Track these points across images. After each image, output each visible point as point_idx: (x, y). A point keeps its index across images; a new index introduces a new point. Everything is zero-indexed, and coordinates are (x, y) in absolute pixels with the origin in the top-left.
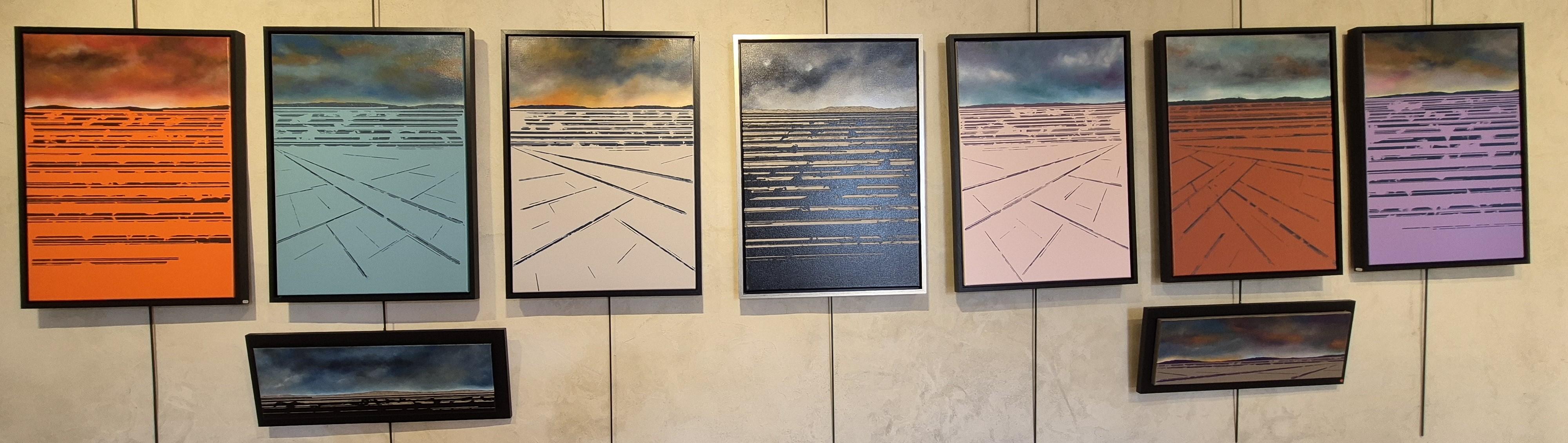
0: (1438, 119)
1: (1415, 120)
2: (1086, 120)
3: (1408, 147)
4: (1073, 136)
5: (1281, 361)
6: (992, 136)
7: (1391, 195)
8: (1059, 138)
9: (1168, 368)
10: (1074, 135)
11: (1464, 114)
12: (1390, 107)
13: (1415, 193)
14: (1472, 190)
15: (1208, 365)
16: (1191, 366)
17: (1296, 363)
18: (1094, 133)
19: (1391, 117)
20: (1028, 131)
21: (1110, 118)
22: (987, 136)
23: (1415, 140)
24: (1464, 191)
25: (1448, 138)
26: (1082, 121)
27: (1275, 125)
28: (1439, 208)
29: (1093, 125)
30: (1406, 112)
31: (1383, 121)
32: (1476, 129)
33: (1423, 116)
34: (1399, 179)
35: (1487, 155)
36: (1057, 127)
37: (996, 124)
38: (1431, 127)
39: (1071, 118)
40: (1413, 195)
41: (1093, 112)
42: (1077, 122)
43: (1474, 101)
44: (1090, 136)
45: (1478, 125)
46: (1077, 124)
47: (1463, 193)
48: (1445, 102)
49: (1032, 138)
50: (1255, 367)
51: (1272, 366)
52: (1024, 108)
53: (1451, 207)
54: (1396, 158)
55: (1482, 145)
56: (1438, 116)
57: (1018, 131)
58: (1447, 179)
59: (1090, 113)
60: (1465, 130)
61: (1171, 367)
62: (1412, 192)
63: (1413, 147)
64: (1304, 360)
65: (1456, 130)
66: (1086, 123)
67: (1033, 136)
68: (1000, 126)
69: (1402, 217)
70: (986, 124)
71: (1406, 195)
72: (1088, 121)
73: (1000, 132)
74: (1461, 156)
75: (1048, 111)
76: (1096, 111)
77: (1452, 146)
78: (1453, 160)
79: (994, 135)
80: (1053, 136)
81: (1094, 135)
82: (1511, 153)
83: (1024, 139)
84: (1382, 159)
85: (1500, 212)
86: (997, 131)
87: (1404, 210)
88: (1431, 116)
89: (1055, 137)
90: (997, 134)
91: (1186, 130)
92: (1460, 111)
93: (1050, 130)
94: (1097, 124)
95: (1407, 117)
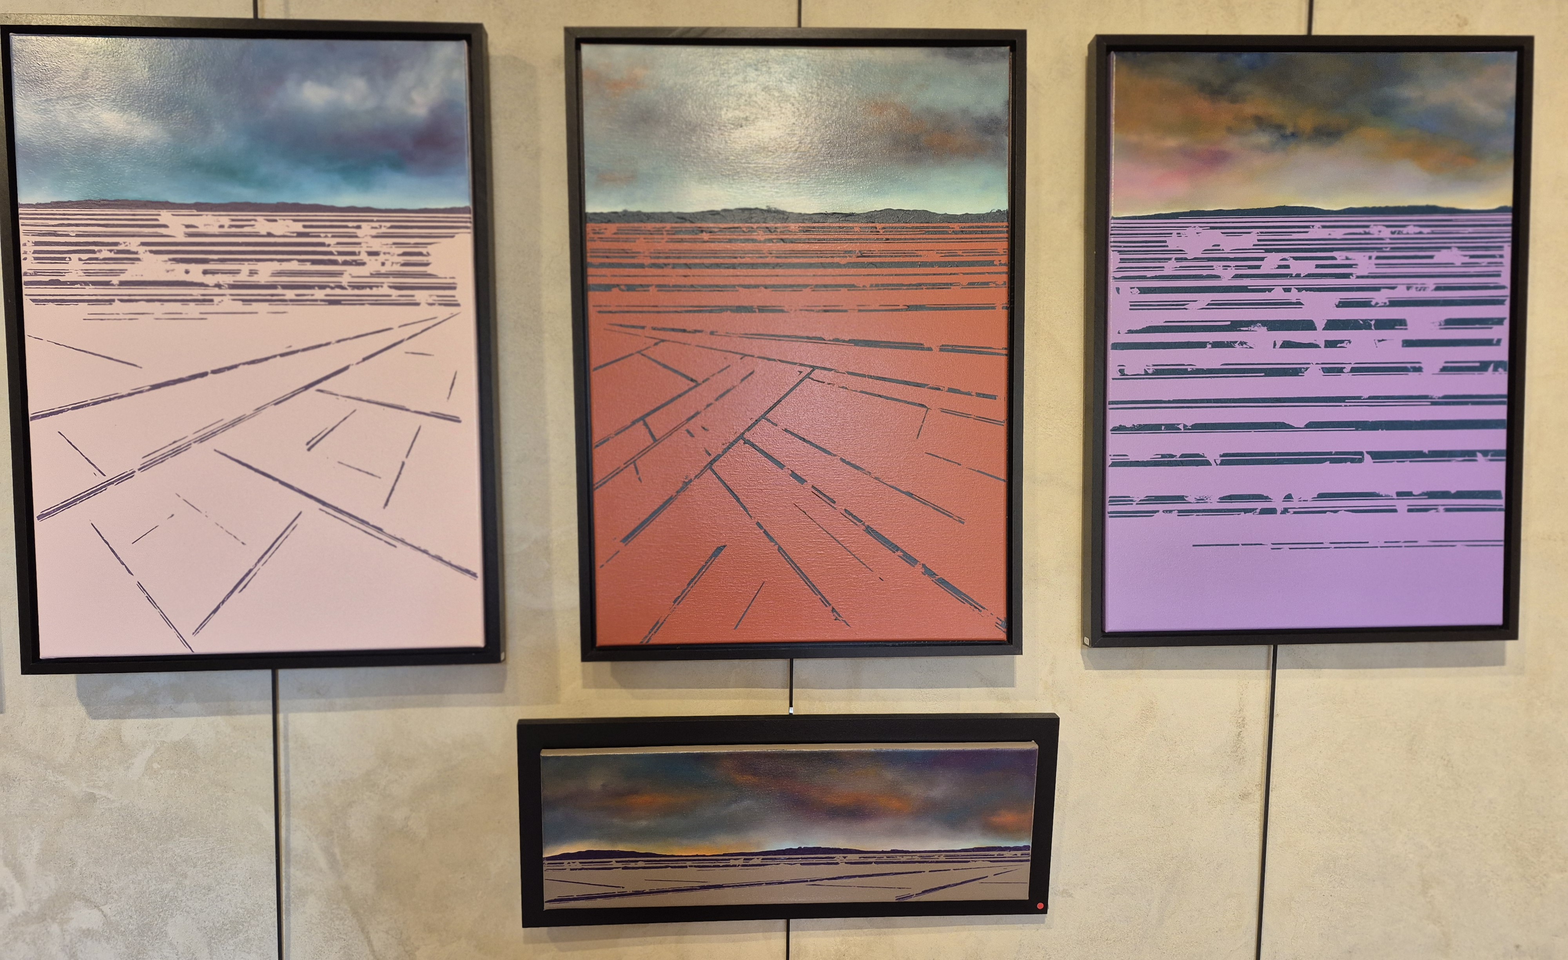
0: (1298, 276)
1: (1237, 276)
2: (363, 249)
3: (1217, 345)
4: (328, 291)
5: (865, 857)
6: (107, 284)
7: (1166, 461)
8: (290, 294)
9: (571, 870)
10: (332, 288)
11: (1364, 263)
12: (1173, 243)
13: (1230, 460)
14: (1378, 456)
15: (678, 862)
16: (633, 865)
17: (904, 862)
18: (385, 286)
19: (1176, 269)
20: (205, 272)
21: (430, 249)
22: (94, 283)
23: (1235, 326)
24: (1356, 457)
25: (1320, 324)
26: (353, 253)
27: (858, 282)
28: (1289, 497)
29: (383, 264)
30: (1213, 256)
31: (1156, 277)
32: (1394, 303)
33: (1258, 267)
34: (1189, 424)
35: (1419, 370)
36: (286, 266)
37: (119, 252)
38: (1278, 294)
39: (322, 244)
40: (1223, 463)
41: (384, 230)
42: (340, 253)
43: (1393, 233)
44: (375, 291)
45: (1400, 293)
46: (340, 259)
47: (1353, 461)
48: (1317, 232)
49: (217, 291)
50: (798, 870)
51: (843, 869)
52: (195, 212)
53: (1322, 496)
54: (1185, 372)
55: (1408, 343)
56: (1297, 267)
57: (178, 272)
58: (1312, 426)
59: (374, 232)
60: (1366, 304)
61: (580, 866)
62: (1221, 456)
63: (1230, 345)
64: (927, 857)
65: (1343, 304)
66: (364, 257)
67: (218, 286)
68: (131, 257)
69: (1194, 517)
70: (93, 252)
71: (1207, 463)
72: (371, 254)
73: (132, 272)
74: (1353, 370)
75: (261, 225)
76: (392, 227)
77: (1330, 344)
78: (1333, 379)
79: (115, 280)
80: (273, 287)
81: (385, 290)
82: (1483, 366)
83: (196, 292)
84: (1146, 373)
85: (1447, 510)
86: (123, 271)
87: (1200, 500)
88: (1280, 267)
89: (279, 291)
90: (124, 277)
91: (630, 288)
92: (1357, 257)
93: (265, 272)
94: (393, 260)
95: (1218, 268)
